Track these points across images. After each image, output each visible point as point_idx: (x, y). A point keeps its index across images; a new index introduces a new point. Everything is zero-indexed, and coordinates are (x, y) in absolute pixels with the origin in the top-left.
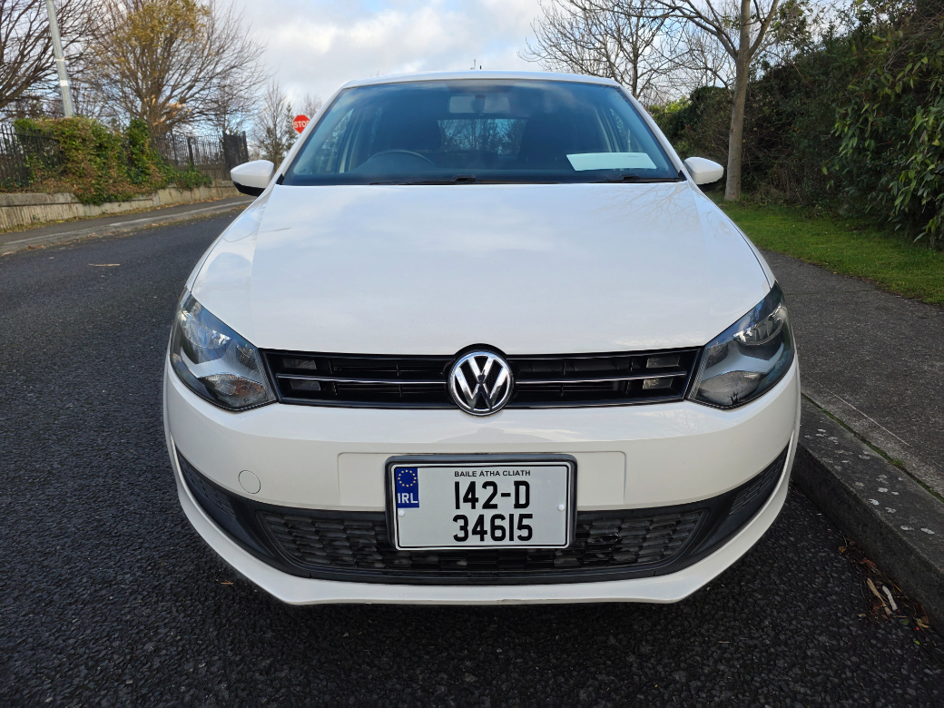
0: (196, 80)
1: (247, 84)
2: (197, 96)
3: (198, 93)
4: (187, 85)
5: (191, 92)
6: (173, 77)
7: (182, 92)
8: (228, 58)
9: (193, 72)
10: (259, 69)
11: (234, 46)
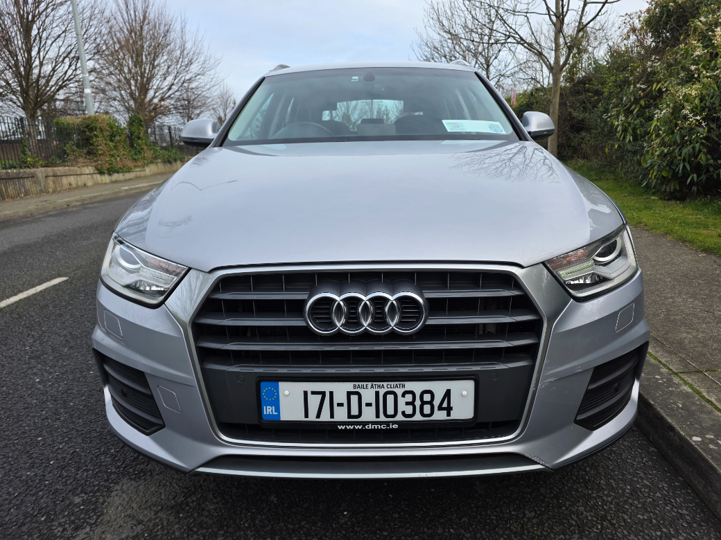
0: (173, 84)
1: (208, 87)
2: (172, 96)
3: (173, 94)
4: (166, 88)
5: (168, 94)
6: (155, 83)
7: (163, 93)
8: (194, 68)
9: (170, 79)
10: (216, 76)
11: (199, 60)
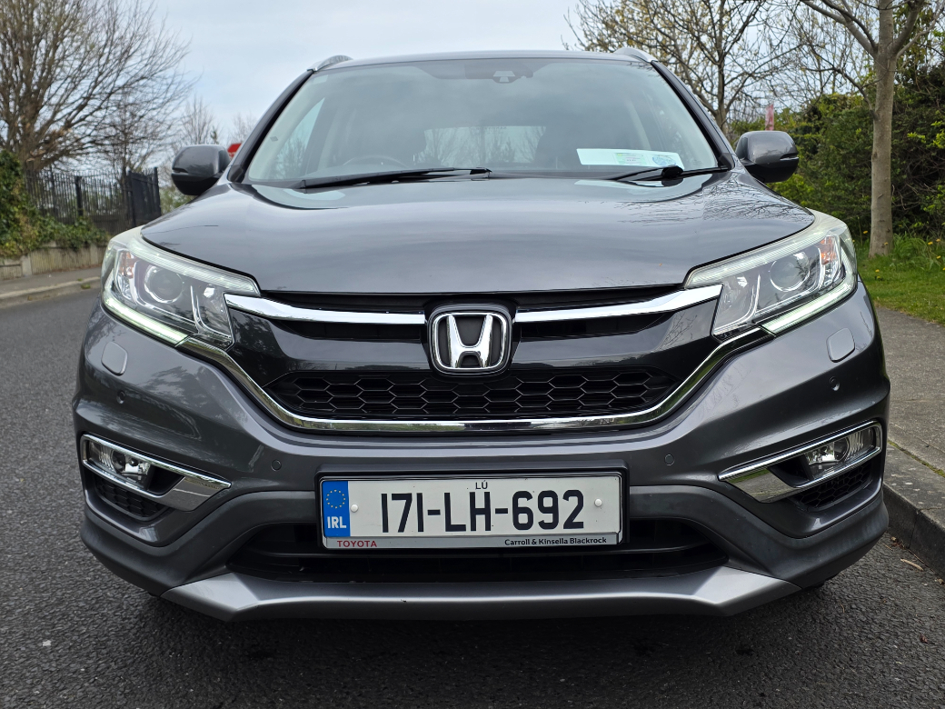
0: (88, 98)
1: (161, 101)
2: (89, 118)
3: (91, 114)
4: (77, 104)
5: (81, 114)
7: (70, 114)
8: (134, 65)
10: (177, 80)
11: (143, 50)
